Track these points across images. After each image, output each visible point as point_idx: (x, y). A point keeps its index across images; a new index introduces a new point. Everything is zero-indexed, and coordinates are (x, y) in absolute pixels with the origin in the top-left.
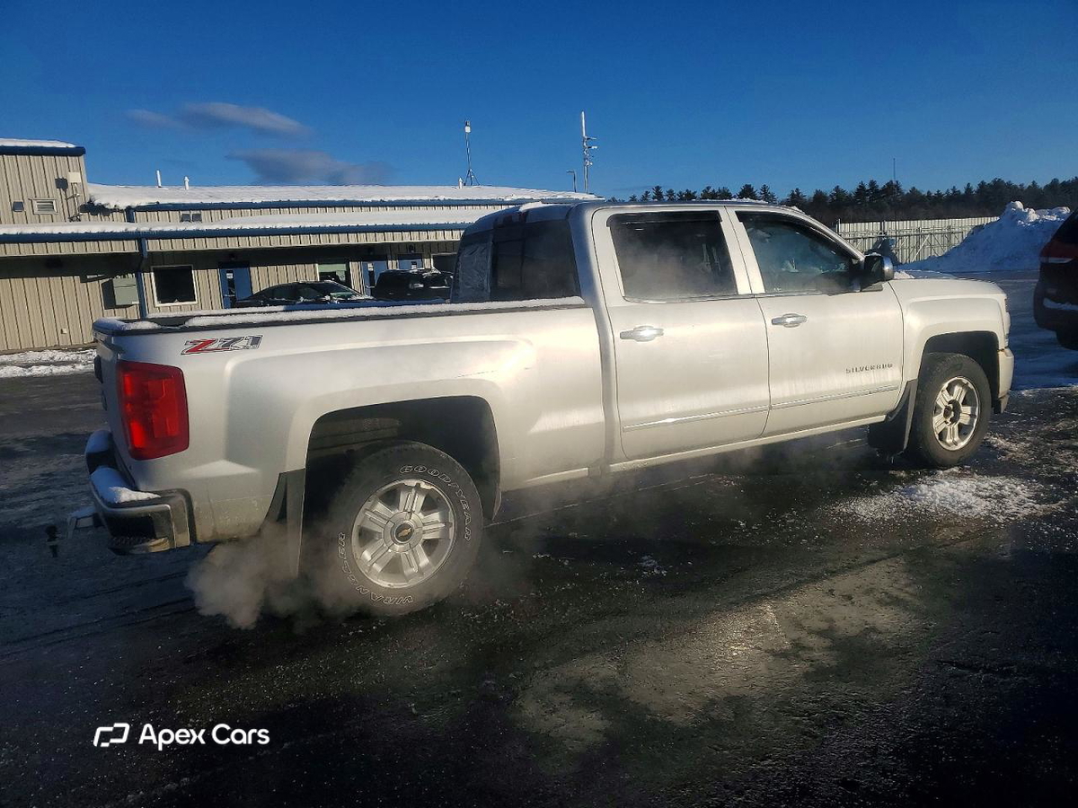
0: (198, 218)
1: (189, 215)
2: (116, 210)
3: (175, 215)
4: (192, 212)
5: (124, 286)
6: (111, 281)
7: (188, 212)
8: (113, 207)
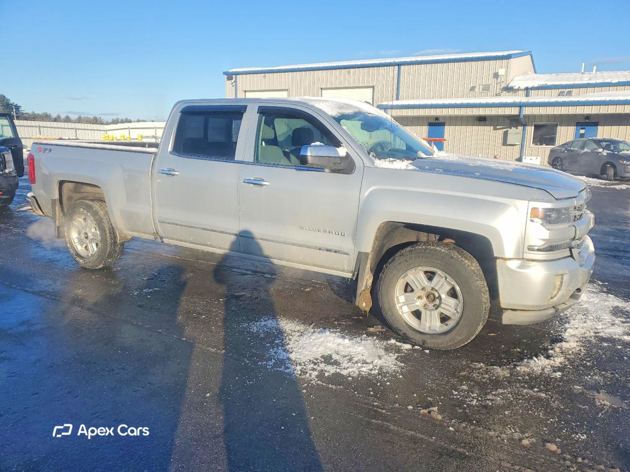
0: (569, 94)
1: (564, 92)
2: (518, 90)
3: (557, 91)
4: (567, 90)
5: (515, 134)
6: (507, 131)
7: (564, 90)
8: (517, 88)
